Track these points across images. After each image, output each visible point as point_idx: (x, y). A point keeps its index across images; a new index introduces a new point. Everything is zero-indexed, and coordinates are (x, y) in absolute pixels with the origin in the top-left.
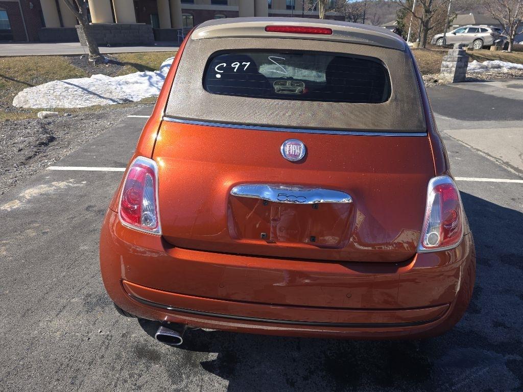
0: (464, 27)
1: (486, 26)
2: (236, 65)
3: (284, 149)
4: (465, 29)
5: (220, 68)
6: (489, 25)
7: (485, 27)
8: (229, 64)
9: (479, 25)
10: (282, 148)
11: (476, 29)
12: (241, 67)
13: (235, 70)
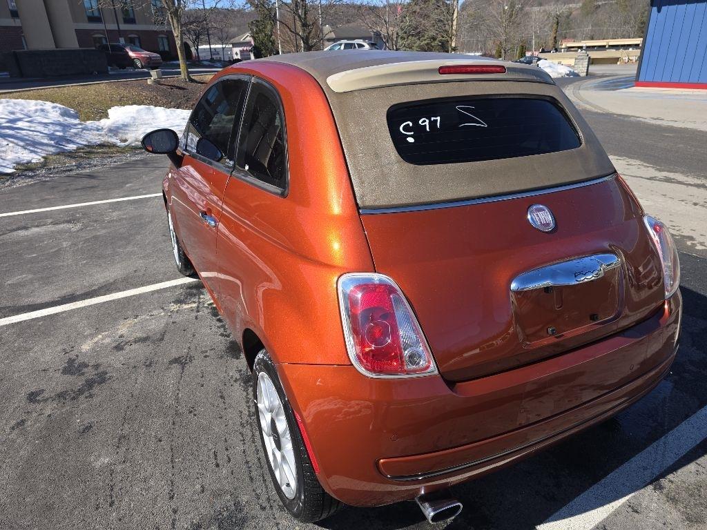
0: (339, 42)
1: (362, 40)
2: (424, 122)
3: (532, 218)
4: (341, 45)
5: (407, 128)
6: (364, 39)
7: (360, 41)
8: (415, 122)
9: (354, 39)
10: (529, 217)
11: (352, 44)
12: (433, 124)
13: (428, 129)
